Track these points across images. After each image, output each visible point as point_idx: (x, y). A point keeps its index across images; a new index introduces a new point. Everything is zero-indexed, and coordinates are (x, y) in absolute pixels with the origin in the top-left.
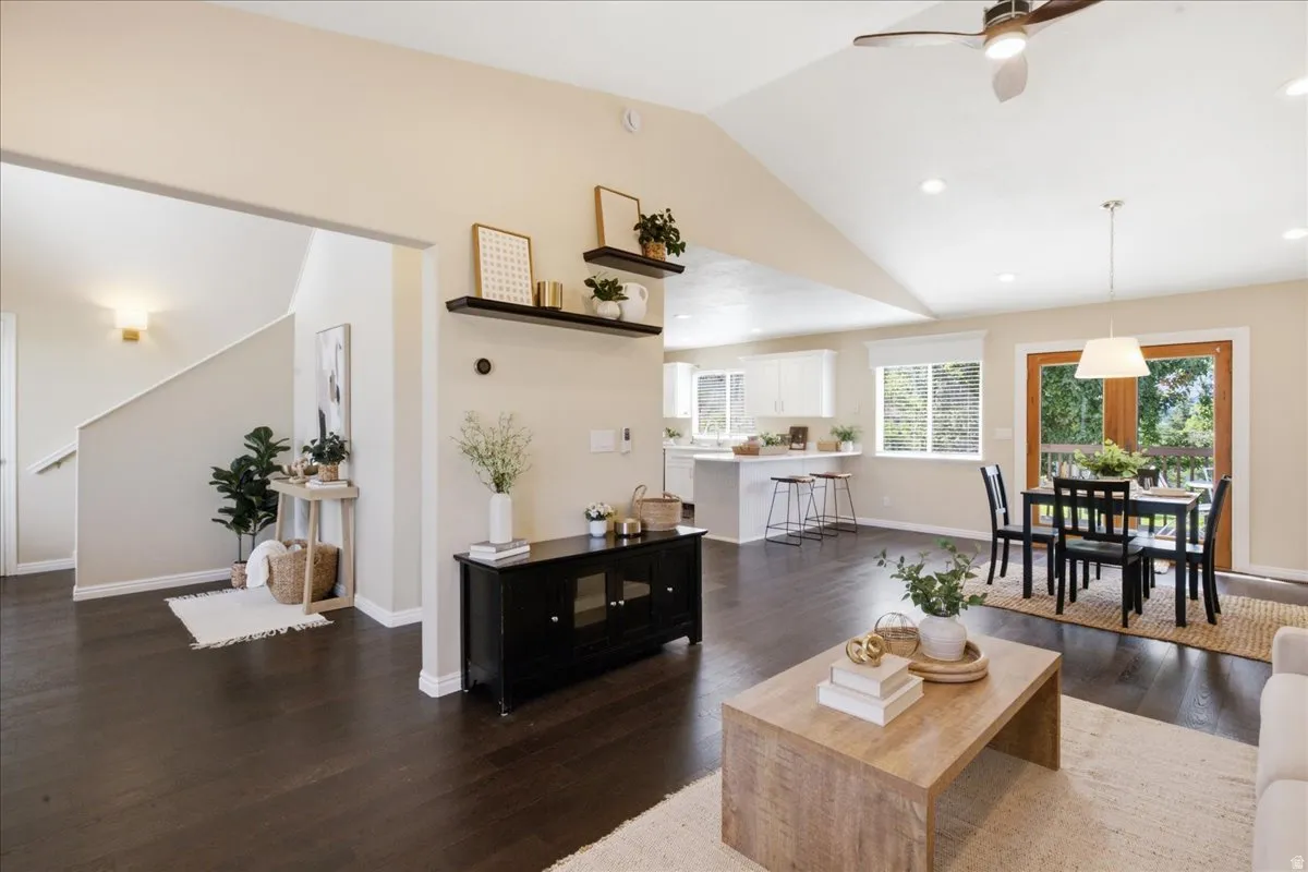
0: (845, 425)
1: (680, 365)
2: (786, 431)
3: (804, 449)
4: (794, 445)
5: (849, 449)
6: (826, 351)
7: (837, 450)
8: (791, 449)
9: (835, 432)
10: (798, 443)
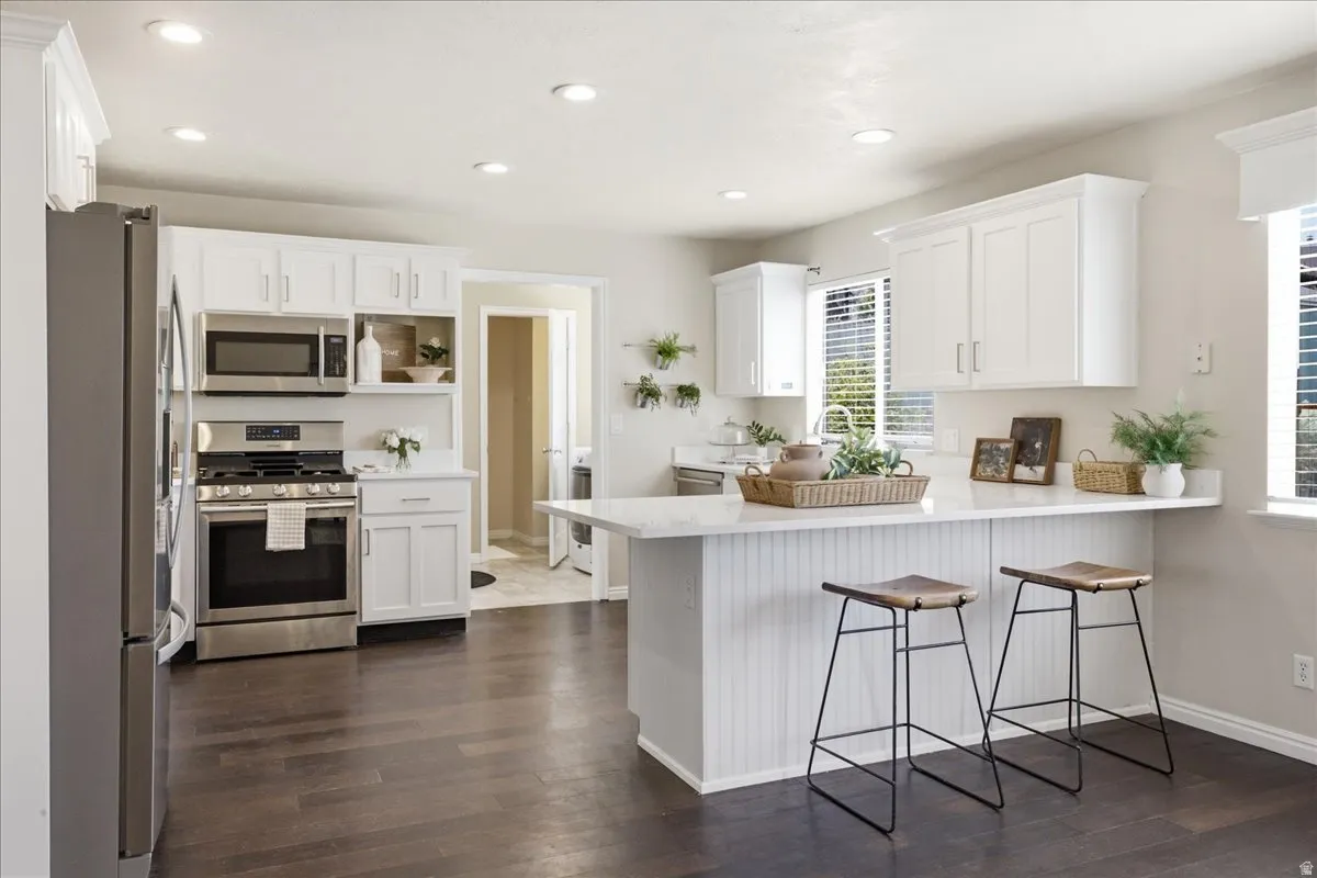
0: (1157, 410)
1: (767, 269)
2: (1001, 429)
3: (1049, 480)
4: (1022, 471)
5: (1169, 487)
6: (1090, 181)
7: (1135, 489)
8: (1012, 480)
9: (1126, 435)
10: (1030, 464)
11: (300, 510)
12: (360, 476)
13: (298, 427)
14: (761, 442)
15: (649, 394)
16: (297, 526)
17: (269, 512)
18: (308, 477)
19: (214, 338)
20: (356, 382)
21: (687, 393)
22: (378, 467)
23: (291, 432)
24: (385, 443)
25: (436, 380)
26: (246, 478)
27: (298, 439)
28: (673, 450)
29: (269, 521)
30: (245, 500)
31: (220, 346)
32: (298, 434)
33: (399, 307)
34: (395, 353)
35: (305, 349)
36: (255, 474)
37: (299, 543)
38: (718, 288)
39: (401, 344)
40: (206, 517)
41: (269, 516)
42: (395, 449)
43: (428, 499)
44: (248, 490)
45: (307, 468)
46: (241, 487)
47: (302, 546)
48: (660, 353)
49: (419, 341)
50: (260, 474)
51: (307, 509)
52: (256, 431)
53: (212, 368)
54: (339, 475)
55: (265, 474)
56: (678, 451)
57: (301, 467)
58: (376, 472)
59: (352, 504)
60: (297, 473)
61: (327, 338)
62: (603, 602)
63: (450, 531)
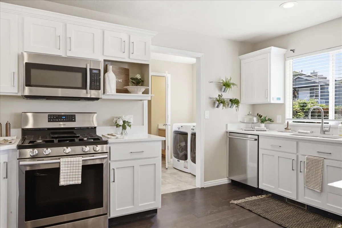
11: (79, 161)
12: (110, 141)
13: (75, 115)
14: (262, 122)
15: (221, 102)
16: (77, 171)
17: (61, 163)
18: (82, 143)
19: (29, 67)
20: (104, 93)
21: (235, 102)
22: (117, 136)
23: (71, 118)
24: (116, 122)
25: (141, 93)
26: (49, 144)
27: (75, 121)
28: (227, 125)
29: (61, 169)
30: (47, 157)
31: (33, 71)
32: (75, 118)
33: (125, 58)
34: (120, 80)
35: (79, 75)
36: (53, 141)
37: (78, 180)
38: (241, 61)
39: (123, 76)
40: (24, 167)
41: (61, 166)
42: (120, 126)
43: (142, 152)
44: (48, 151)
45: (81, 137)
46: (45, 149)
47: (80, 182)
48: (224, 85)
49: (131, 76)
50: (56, 141)
51: (83, 160)
52: (53, 117)
53: (28, 83)
54: (98, 141)
55: (59, 141)
56: (229, 125)
57: (79, 137)
58: (117, 138)
59: (107, 156)
60: (77, 140)
61: (91, 70)
62: (202, 189)
63: (152, 167)
